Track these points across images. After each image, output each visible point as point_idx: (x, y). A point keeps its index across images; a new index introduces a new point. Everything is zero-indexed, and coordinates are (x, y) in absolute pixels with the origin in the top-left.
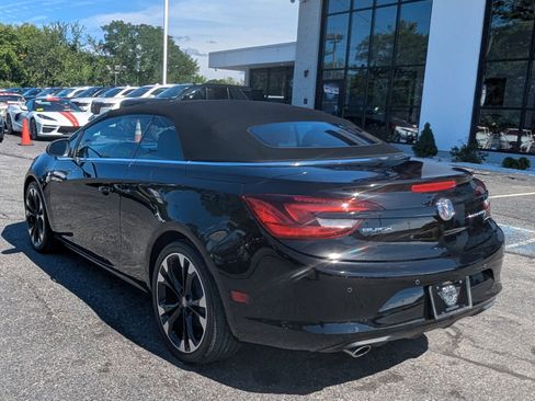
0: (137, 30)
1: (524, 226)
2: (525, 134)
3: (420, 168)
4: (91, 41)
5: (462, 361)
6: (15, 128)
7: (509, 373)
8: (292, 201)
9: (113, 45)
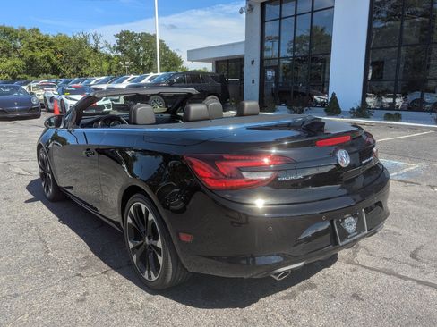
0: (139, 37)
1: (399, 160)
2: (397, 97)
3: (323, 126)
4: (107, 45)
5: (360, 268)
6: (50, 107)
7: (394, 275)
8: (222, 159)
9: (123, 47)
